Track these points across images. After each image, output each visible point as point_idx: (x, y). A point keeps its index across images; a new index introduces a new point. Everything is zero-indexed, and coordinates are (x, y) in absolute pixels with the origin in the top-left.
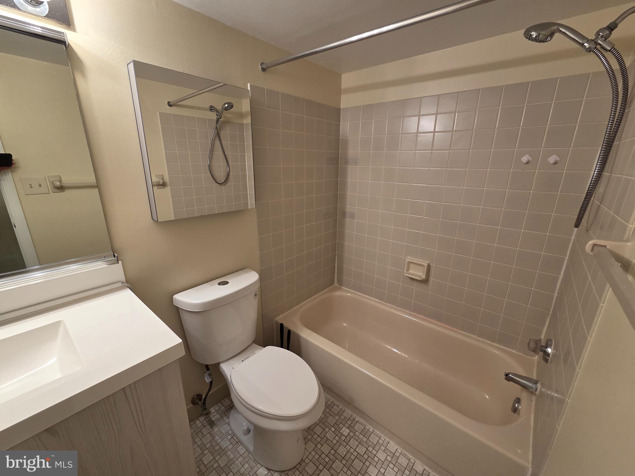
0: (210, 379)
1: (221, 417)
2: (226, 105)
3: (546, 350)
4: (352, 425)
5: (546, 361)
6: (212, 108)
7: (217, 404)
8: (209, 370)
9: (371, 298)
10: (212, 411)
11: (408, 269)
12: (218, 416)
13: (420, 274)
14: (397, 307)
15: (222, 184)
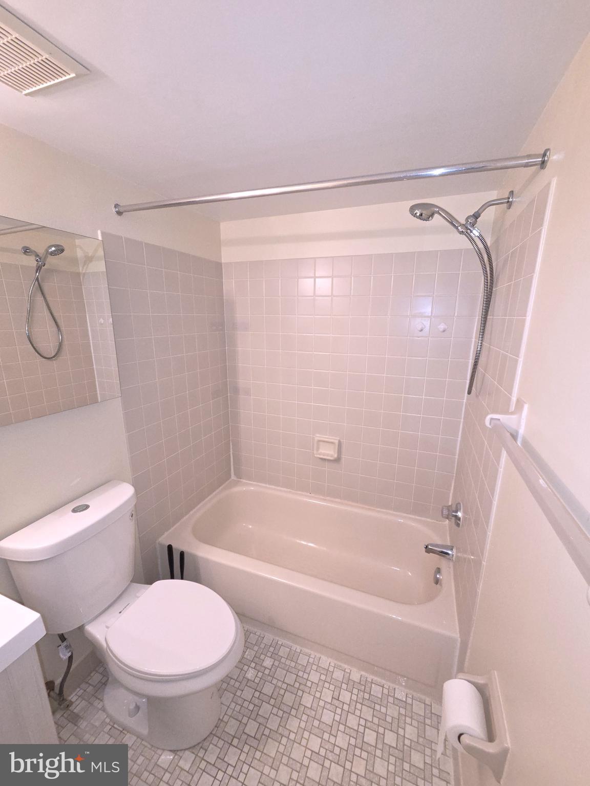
0: (69, 652)
1: (89, 703)
2: (53, 249)
3: (457, 514)
4: (276, 652)
5: (458, 525)
6: (26, 250)
7: (79, 687)
8: (66, 639)
9: (279, 488)
10: (73, 700)
11: (318, 449)
12: (84, 703)
13: (331, 452)
14: (309, 494)
15: (52, 358)
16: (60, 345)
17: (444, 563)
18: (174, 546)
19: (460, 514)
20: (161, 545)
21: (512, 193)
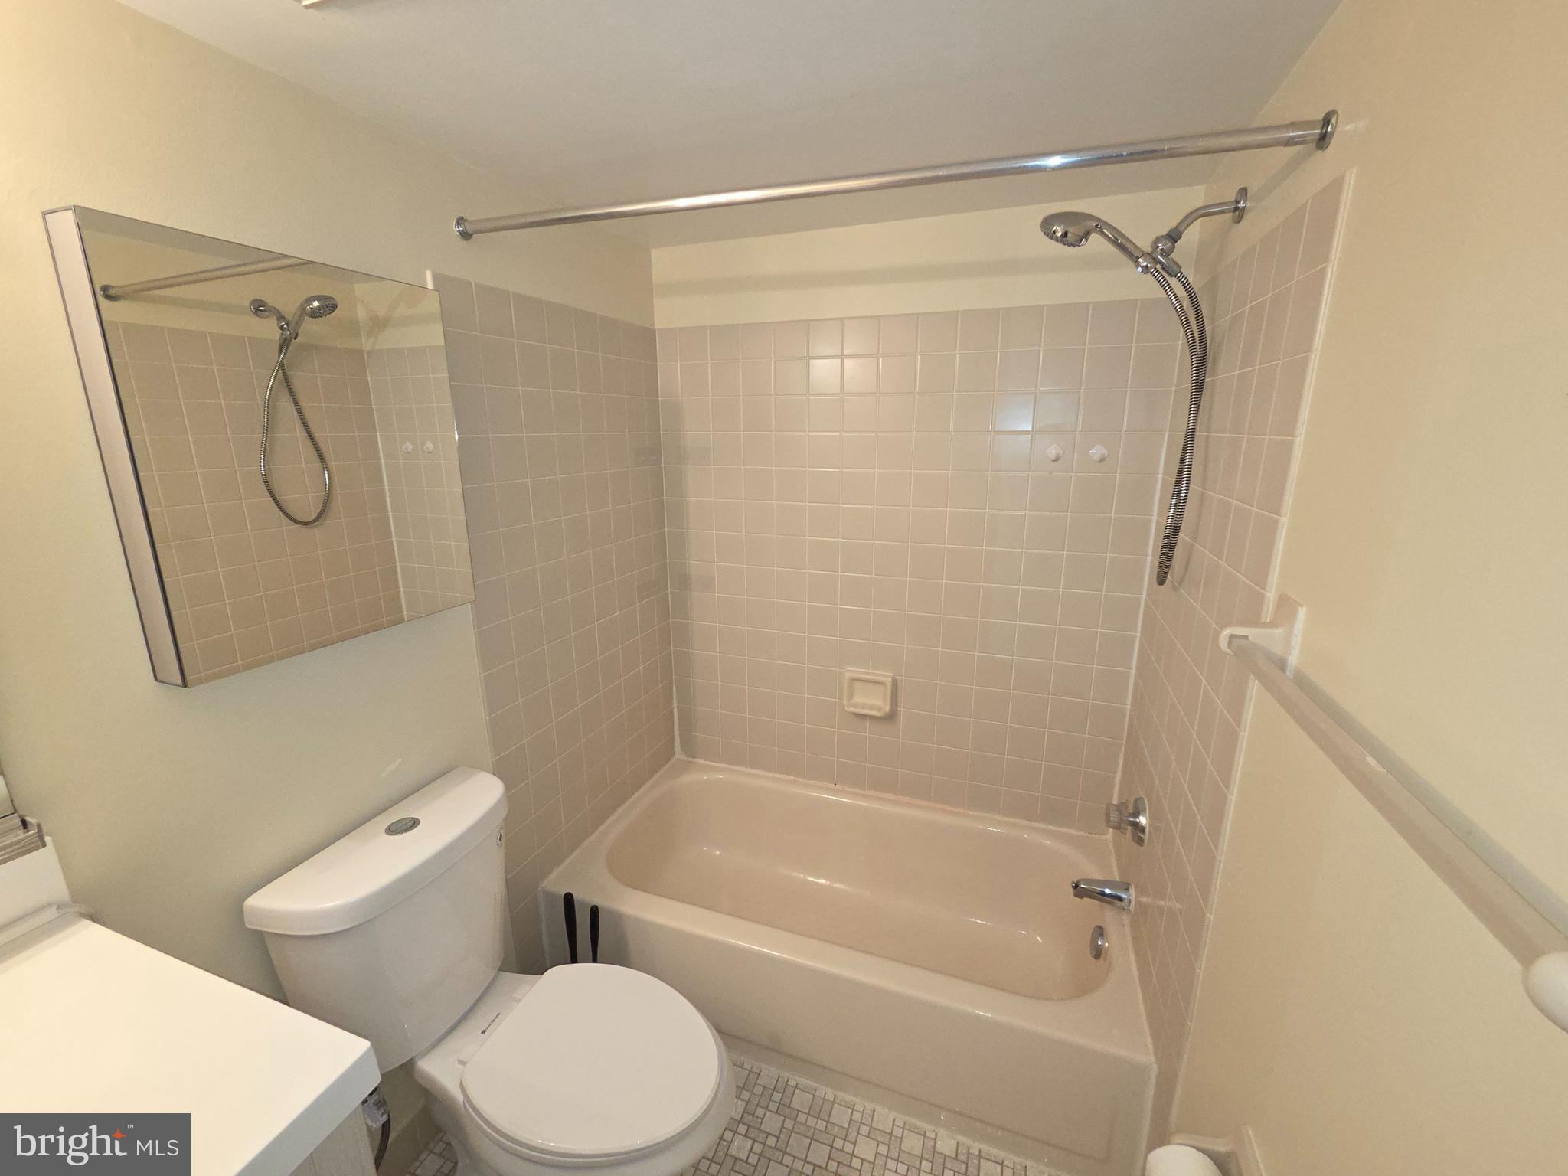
0: (383, 1116)
2: (316, 304)
3: (1138, 820)
4: (786, 1101)
5: (1140, 842)
6: (259, 308)
9: (771, 774)
11: (851, 696)
13: (878, 702)
14: (832, 786)
15: (311, 522)
16: (328, 497)
17: (1109, 917)
18: (575, 896)
19: (1143, 820)
20: (549, 895)
21: (1244, 191)
